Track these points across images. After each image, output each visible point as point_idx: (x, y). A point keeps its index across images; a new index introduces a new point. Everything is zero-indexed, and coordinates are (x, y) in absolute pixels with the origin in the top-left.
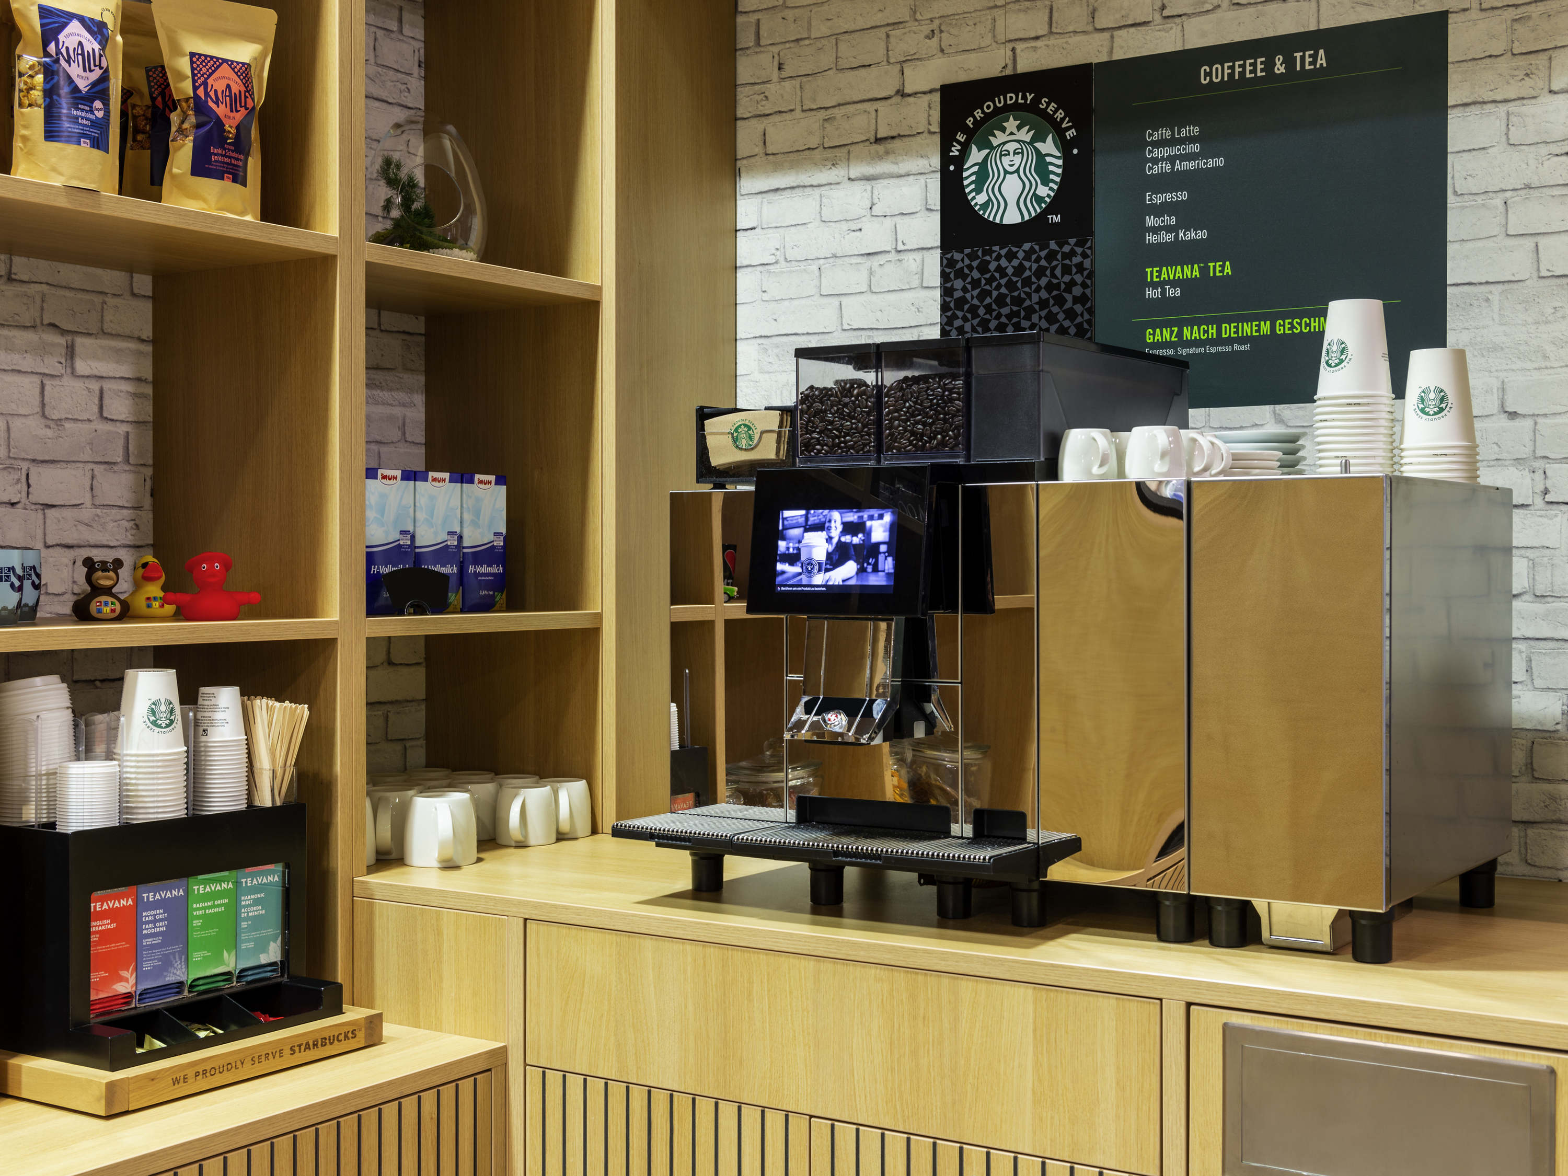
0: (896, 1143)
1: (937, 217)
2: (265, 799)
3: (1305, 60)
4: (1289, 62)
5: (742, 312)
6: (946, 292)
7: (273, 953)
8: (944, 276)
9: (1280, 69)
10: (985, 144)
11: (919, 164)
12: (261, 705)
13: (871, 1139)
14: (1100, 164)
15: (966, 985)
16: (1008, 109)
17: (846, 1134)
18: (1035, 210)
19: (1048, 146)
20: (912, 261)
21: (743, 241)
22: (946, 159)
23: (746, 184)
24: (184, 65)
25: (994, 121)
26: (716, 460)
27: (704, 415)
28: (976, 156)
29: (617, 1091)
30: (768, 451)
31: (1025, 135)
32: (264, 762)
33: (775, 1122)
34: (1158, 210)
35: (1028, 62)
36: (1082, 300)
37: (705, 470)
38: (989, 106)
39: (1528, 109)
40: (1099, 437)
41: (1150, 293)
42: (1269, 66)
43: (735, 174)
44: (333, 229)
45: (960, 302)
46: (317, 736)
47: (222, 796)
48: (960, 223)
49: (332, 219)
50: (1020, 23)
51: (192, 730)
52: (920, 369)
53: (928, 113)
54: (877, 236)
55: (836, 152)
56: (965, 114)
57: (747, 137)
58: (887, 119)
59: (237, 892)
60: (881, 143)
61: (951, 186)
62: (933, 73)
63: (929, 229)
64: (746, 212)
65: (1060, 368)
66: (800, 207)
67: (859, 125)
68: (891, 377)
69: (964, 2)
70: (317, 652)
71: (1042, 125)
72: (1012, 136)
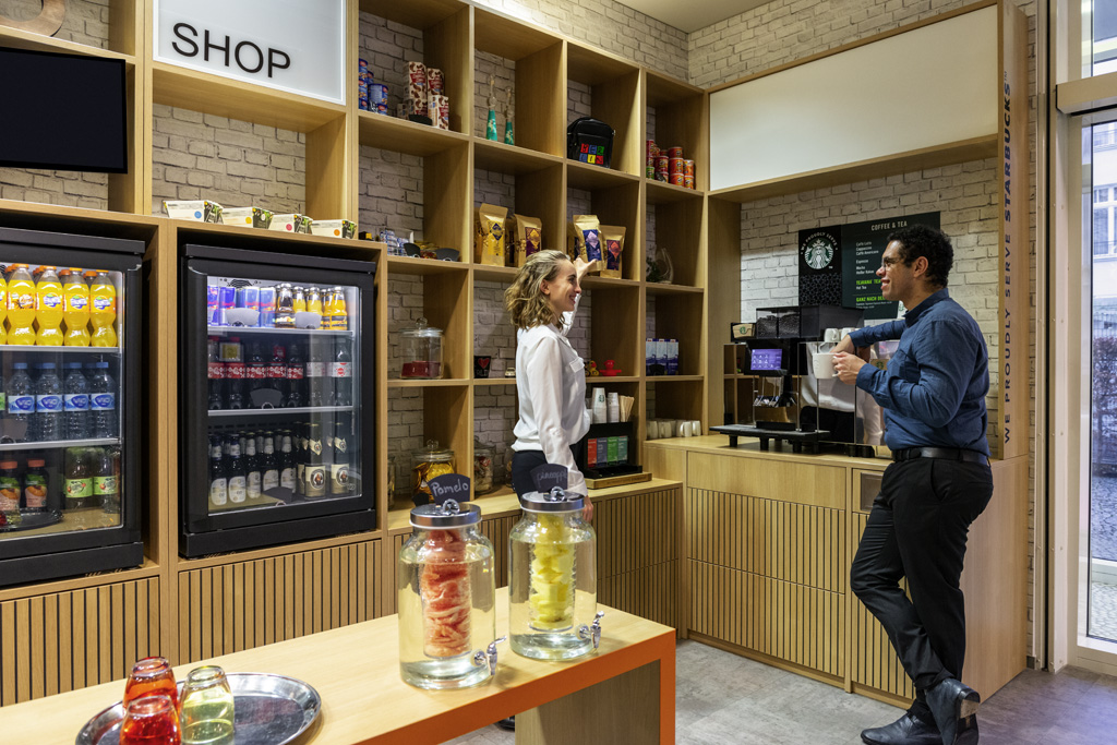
0: (781, 504)
1: (797, 267)
2: (624, 420)
3: (900, 224)
4: (896, 225)
5: (742, 293)
6: (800, 287)
7: (625, 458)
8: (800, 283)
9: (894, 226)
10: (811, 247)
11: (793, 252)
12: (622, 397)
13: (775, 503)
14: (843, 253)
15: (798, 465)
16: (818, 237)
17: (768, 502)
18: (825, 265)
19: (829, 247)
20: (790, 279)
21: (742, 273)
22: (800, 251)
23: (743, 258)
25: (814, 240)
26: (736, 336)
27: (733, 325)
28: (809, 250)
29: (711, 493)
30: (749, 334)
31: (823, 244)
32: (623, 411)
33: (750, 499)
34: (860, 265)
35: (823, 224)
36: (839, 290)
37: (733, 339)
39: (962, 238)
40: (834, 331)
41: (858, 288)
42: (891, 226)
43: (740, 255)
44: (639, 280)
45: (804, 290)
46: (635, 406)
47: (615, 419)
48: (804, 269)
49: (638, 277)
50: (821, 213)
51: (608, 403)
52: (788, 313)
53: (795, 238)
54: (780, 272)
55: (769, 249)
56: (805, 238)
57: (744, 244)
58: (784, 239)
59: (618, 442)
60: (782, 246)
61: (802, 258)
62: (796, 227)
63: (795, 270)
64: (744, 265)
65: (824, 313)
66: (759, 264)
67: (776, 241)
68: (781, 315)
69: (805, 207)
70: (635, 384)
71: (827, 242)
72: (819, 245)
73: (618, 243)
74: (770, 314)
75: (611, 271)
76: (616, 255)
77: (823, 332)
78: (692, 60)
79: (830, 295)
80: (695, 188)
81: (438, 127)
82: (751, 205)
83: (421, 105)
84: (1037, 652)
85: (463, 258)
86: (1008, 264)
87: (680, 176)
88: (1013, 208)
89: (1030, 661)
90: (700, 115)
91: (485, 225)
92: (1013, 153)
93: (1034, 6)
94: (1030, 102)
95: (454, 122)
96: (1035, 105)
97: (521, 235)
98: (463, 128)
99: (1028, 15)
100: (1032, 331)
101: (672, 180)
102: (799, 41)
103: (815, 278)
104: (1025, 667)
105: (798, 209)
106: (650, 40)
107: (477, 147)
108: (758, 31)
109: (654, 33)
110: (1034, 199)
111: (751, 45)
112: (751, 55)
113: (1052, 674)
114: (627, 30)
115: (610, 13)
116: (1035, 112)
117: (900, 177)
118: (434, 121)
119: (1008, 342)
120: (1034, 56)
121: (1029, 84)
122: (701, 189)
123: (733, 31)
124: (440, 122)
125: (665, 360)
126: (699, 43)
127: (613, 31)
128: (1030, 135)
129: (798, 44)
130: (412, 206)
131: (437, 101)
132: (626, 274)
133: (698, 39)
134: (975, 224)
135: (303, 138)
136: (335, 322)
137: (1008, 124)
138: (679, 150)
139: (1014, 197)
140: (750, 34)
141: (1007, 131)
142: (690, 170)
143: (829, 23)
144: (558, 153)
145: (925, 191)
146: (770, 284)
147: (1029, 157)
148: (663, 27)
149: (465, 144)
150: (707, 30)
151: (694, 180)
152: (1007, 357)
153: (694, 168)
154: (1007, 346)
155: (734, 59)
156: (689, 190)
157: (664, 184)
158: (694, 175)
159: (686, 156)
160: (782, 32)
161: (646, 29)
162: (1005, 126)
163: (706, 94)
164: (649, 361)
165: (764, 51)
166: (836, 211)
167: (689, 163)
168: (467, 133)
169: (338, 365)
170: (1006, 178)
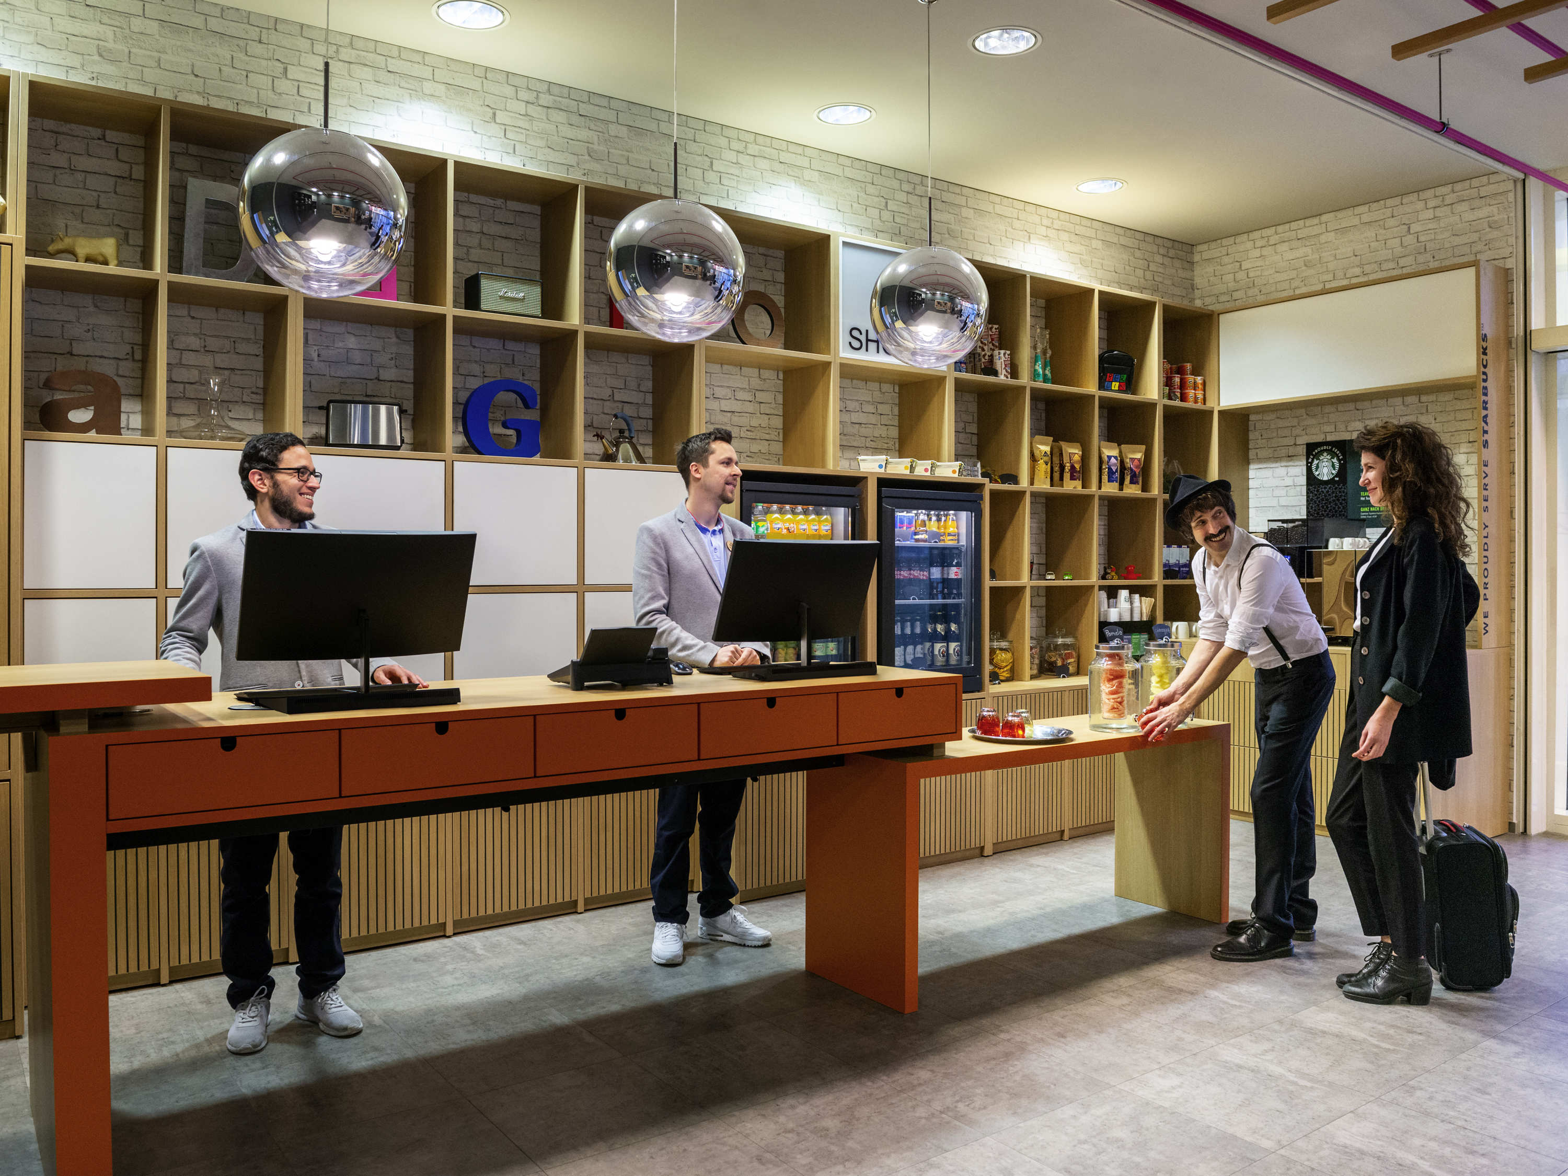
1: (1305, 478)
2: (1145, 619)
5: (1251, 501)
6: (1308, 497)
8: (1307, 493)
10: (1318, 459)
11: (1301, 463)
12: (1143, 598)
14: (1348, 465)
16: (1324, 450)
18: (1332, 477)
19: (1335, 460)
20: (1298, 489)
21: (1251, 481)
22: (1308, 463)
23: (1252, 467)
24: (1128, 460)
25: (1321, 453)
28: (1316, 462)
31: (1329, 457)
32: (1144, 611)
35: (1329, 439)
36: (1344, 501)
38: (1319, 449)
40: (1337, 539)
41: (1362, 499)
43: (1248, 464)
44: (1156, 493)
45: (1312, 500)
46: (1154, 606)
47: (1136, 618)
48: (1312, 480)
49: (1156, 489)
50: (1328, 428)
51: (1131, 603)
52: (1297, 523)
53: (1303, 450)
54: (1289, 481)
55: (1276, 459)
56: (1312, 450)
57: (1252, 454)
58: (1292, 451)
59: (1140, 639)
60: (1290, 457)
61: (1309, 470)
62: (1304, 440)
63: (1303, 480)
64: (1252, 474)
65: (1328, 524)
66: (1267, 473)
67: (1284, 452)
68: (1291, 525)
69: (1311, 421)
70: (1153, 587)
71: (1333, 455)
72: (1325, 457)
73: (1139, 460)
74: (1280, 524)
75: (1133, 486)
76: (1137, 471)
77: (1327, 541)
78: (1198, 271)
79: (1336, 504)
80: (1205, 404)
81: (1003, 378)
82: (1259, 417)
83: (987, 357)
84: (1517, 818)
85: (1021, 482)
86: (1486, 485)
87: (1191, 393)
88: (1492, 437)
89: (1511, 826)
90: (1210, 333)
91: (1037, 453)
92: (1492, 391)
93: (1513, 260)
94: (1510, 343)
95: (1014, 372)
96: (1514, 346)
97: (1066, 459)
98: (1020, 374)
99: (1507, 267)
100: (1512, 540)
101: (1183, 398)
102: (1306, 265)
103: (1323, 489)
104: (1507, 831)
105: (1306, 423)
106: (1159, 259)
107: (1032, 389)
108: (1265, 252)
109: (1162, 251)
110: (1513, 426)
111: (1258, 264)
112: (1258, 273)
113: (1530, 836)
114: (1138, 254)
115: (1123, 240)
116: (1514, 351)
117: (1400, 399)
118: (1000, 371)
119: (1487, 550)
120: (1513, 303)
121: (1508, 327)
122: (1211, 404)
123: (1242, 248)
124: (1004, 372)
125: (1178, 565)
126: (1206, 255)
127: (1125, 257)
128: (1509, 371)
129: (1304, 268)
130: (970, 436)
131: (1002, 355)
132: (1145, 488)
133: (1203, 253)
134: (1466, 445)
135: (897, 390)
136: (951, 538)
137: (1485, 367)
138: (1189, 366)
139: (1493, 426)
140: (1257, 253)
141: (1484, 373)
142: (1200, 386)
143: (1333, 252)
144: (1091, 387)
145: (1422, 414)
146: (1277, 492)
147: (1509, 390)
148: (1169, 244)
149: (1023, 388)
150: (1213, 245)
151: (1204, 395)
152: (1485, 563)
153: (1204, 384)
154: (1485, 553)
155: (1241, 275)
156: (1199, 406)
157: (1177, 403)
158: (1204, 390)
159: (1196, 372)
160: (1290, 255)
161: (1155, 248)
162: (1482, 369)
163: (1216, 315)
164: (1165, 565)
165: (1272, 271)
166: (1341, 427)
167: (1199, 379)
168: (1025, 379)
169: (954, 569)
170: (1484, 413)
